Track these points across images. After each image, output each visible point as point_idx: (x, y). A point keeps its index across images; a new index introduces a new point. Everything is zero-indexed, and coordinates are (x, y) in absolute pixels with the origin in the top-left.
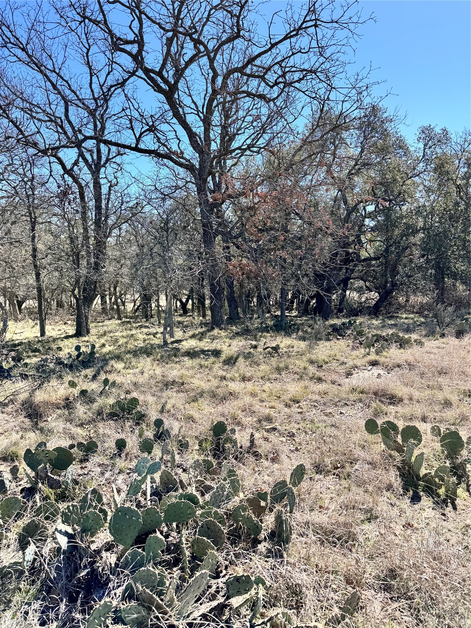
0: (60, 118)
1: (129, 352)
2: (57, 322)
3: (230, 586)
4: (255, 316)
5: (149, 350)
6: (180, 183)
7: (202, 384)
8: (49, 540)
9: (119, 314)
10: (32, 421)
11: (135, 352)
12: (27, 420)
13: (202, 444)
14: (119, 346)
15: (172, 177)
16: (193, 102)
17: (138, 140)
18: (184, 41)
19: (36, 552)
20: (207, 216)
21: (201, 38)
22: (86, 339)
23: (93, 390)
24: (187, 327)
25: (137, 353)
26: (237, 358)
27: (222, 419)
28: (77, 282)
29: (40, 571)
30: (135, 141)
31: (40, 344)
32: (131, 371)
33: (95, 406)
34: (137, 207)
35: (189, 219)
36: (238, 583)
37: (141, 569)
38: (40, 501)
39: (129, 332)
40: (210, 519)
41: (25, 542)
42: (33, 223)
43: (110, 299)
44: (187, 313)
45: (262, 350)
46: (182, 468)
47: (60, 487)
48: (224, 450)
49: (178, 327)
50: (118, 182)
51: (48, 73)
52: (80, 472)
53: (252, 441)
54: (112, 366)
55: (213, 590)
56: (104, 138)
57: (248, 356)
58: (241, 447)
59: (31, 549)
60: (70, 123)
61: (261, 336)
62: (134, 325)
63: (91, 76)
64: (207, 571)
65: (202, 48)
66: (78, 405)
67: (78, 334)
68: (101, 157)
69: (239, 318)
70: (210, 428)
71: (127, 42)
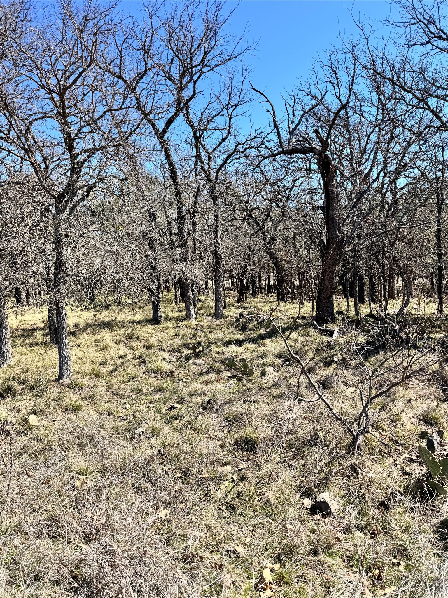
10: (445, 394)
12: (440, 391)
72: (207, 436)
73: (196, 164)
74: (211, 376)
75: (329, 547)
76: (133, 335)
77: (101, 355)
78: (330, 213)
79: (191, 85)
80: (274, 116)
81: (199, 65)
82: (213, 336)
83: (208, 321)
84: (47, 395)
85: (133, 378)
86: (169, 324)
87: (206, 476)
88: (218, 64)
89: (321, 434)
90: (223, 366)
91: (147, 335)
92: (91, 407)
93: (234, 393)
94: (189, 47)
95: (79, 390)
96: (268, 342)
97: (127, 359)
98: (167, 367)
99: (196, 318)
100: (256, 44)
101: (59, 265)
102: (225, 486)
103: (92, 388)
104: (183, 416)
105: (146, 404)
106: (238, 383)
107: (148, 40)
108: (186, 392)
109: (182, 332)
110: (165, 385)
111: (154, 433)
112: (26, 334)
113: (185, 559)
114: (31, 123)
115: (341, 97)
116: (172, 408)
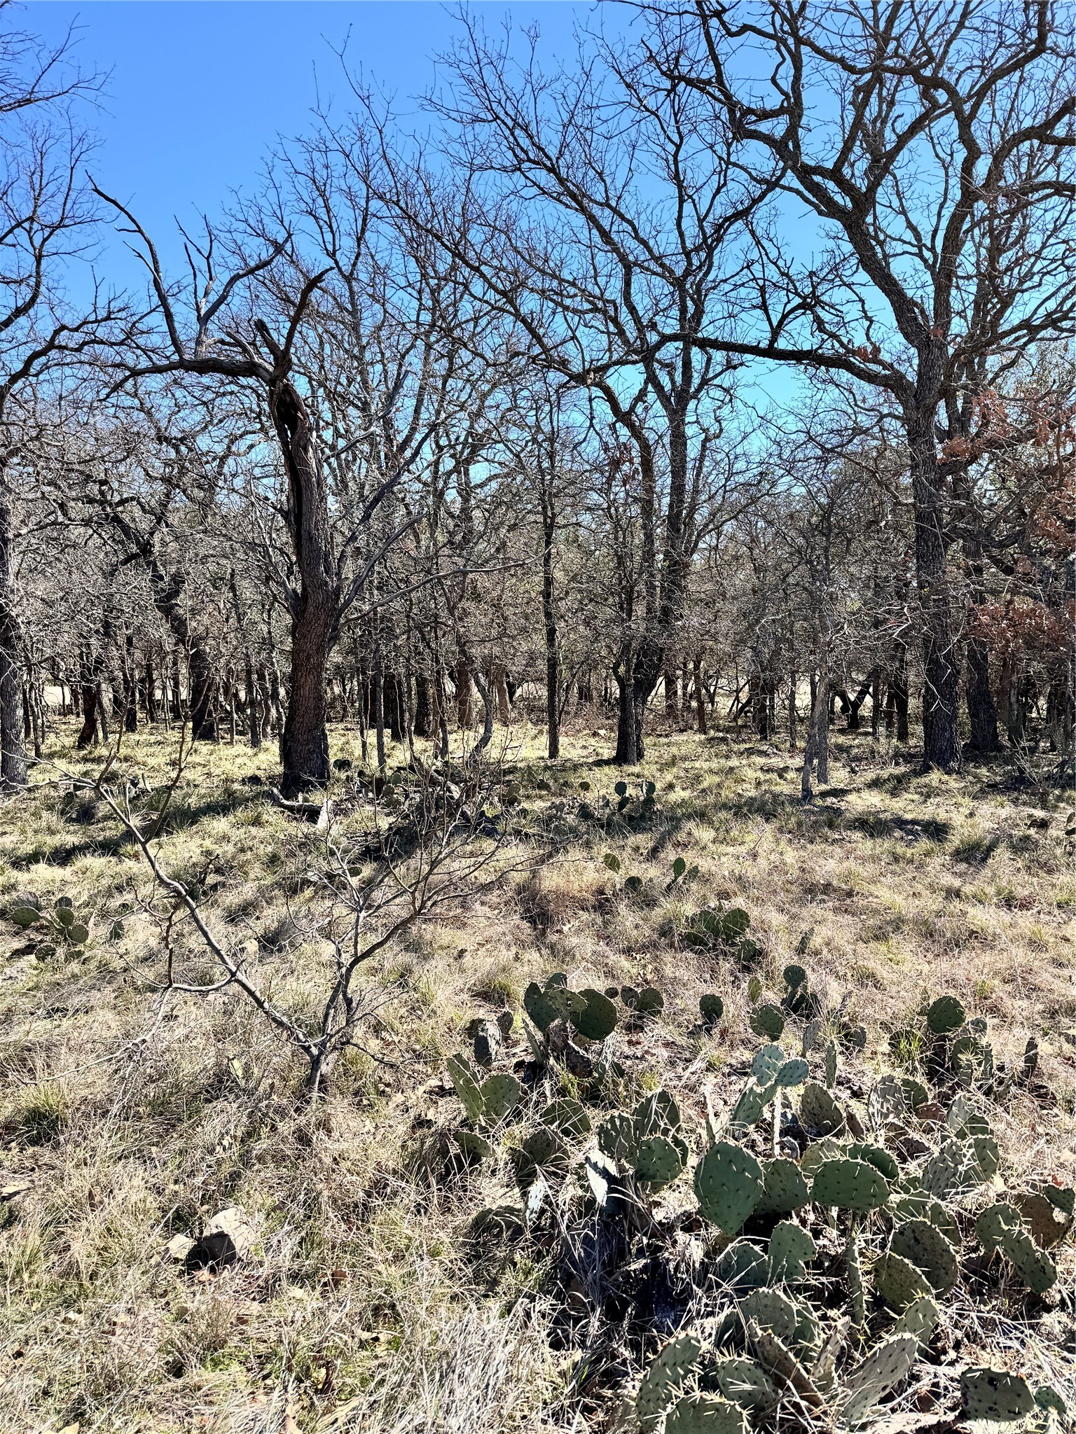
0: (614, 302)
1: (725, 806)
2: (579, 731)
3: (972, 1389)
4: (1042, 744)
5: (769, 807)
6: (865, 421)
7: (899, 899)
8: (570, 1178)
9: (703, 720)
10: (535, 929)
11: (739, 807)
12: (525, 925)
13: (899, 1043)
14: (703, 791)
15: (844, 407)
16: (910, 226)
17: (776, 332)
18: (897, 86)
19: (547, 1196)
20: (931, 495)
21: (943, 73)
22: (636, 769)
23: (651, 880)
24: (858, 759)
25: (744, 809)
26: (991, 848)
27: (952, 993)
28: (626, 648)
29: (552, 1238)
30: (769, 335)
31: (548, 774)
32: (730, 849)
33: (657, 914)
34: (760, 482)
35: (881, 503)
36: (991, 1388)
37: (761, 1290)
38: (553, 1095)
39: (723, 761)
40: (921, 1219)
41: (526, 1171)
42: (549, 527)
43: (685, 687)
44: (858, 728)
45: (1062, 834)
46: (850, 1088)
47: (590, 1074)
48: (956, 1067)
49: (836, 759)
50: (721, 430)
51: (596, 210)
52: (627, 1050)
53: (1032, 1060)
54: (689, 834)
55: (923, 1386)
56: (700, 335)
57: (1021, 846)
58: (1001, 1069)
59: (539, 1188)
60: (632, 310)
61: (1059, 799)
62: (736, 747)
63: (681, 202)
64: (916, 1339)
65: (942, 96)
66: (622, 908)
67: (621, 758)
68: (691, 377)
69: (1000, 748)
70: (918, 1010)
71: (765, 115)
75: (215, 1344)
78: (304, 527)
80: (157, 270)
89: (237, 1067)
93: (23, 995)
100: (103, 77)
106: (40, 965)
115: (338, 254)
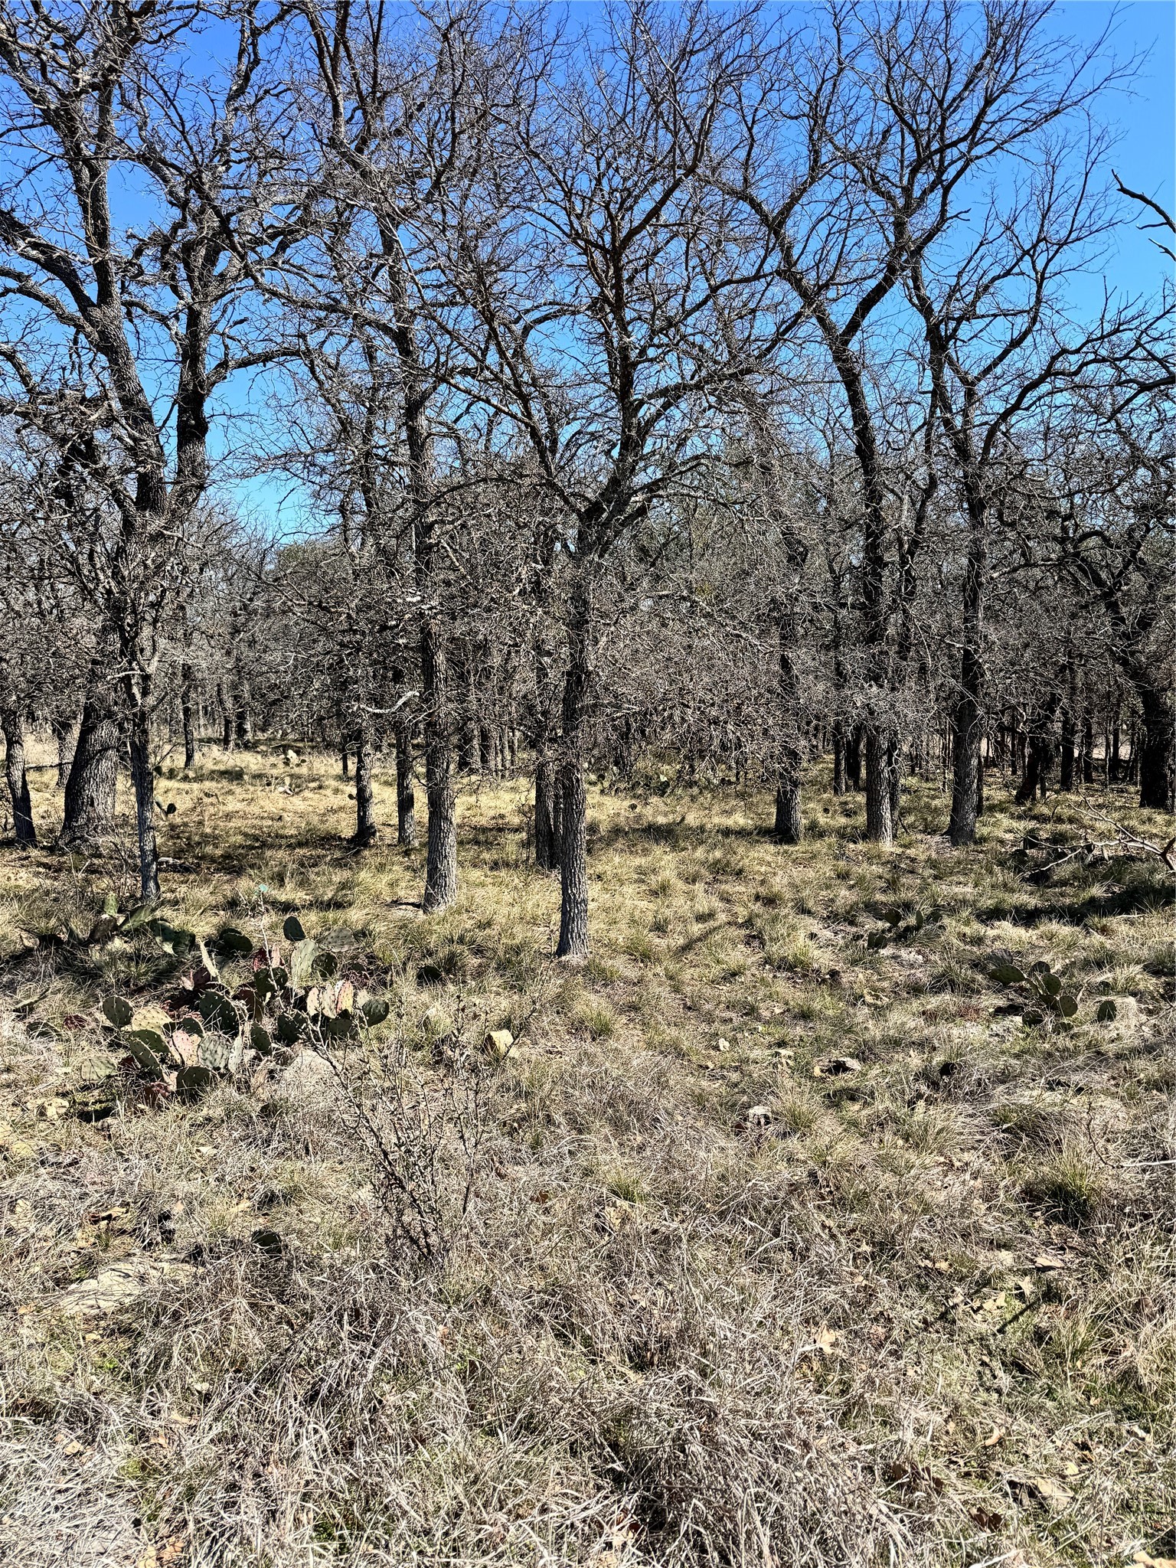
72: (942, 1159)
73: (932, 413)
74: (946, 999)
76: (728, 864)
77: (651, 906)
79: (936, 196)
81: (964, 139)
82: (945, 890)
83: (927, 847)
84: (533, 990)
85: (734, 975)
86: (818, 846)
87: (943, 1265)
88: (1019, 129)
90: (979, 977)
91: (763, 869)
92: (635, 1032)
93: (1017, 1056)
94: (938, 93)
95: (605, 985)
96: (1117, 922)
97: (716, 924)
98: (823, 959)
99: (895, 836)
101: (578, 676)
102: (997, 1303)
103: (635, 984)
104: (872, 1095)
105: (770, 1047)
106: (1027, 1029)
107: (828, 87)
108: (875, 1031)
109: (857, 870)
110: (817, 1006)
111: (797, 1125)
112: (482, 838)
113: (892, 1474)
114: (526, 330)
116: (839, 1068)
